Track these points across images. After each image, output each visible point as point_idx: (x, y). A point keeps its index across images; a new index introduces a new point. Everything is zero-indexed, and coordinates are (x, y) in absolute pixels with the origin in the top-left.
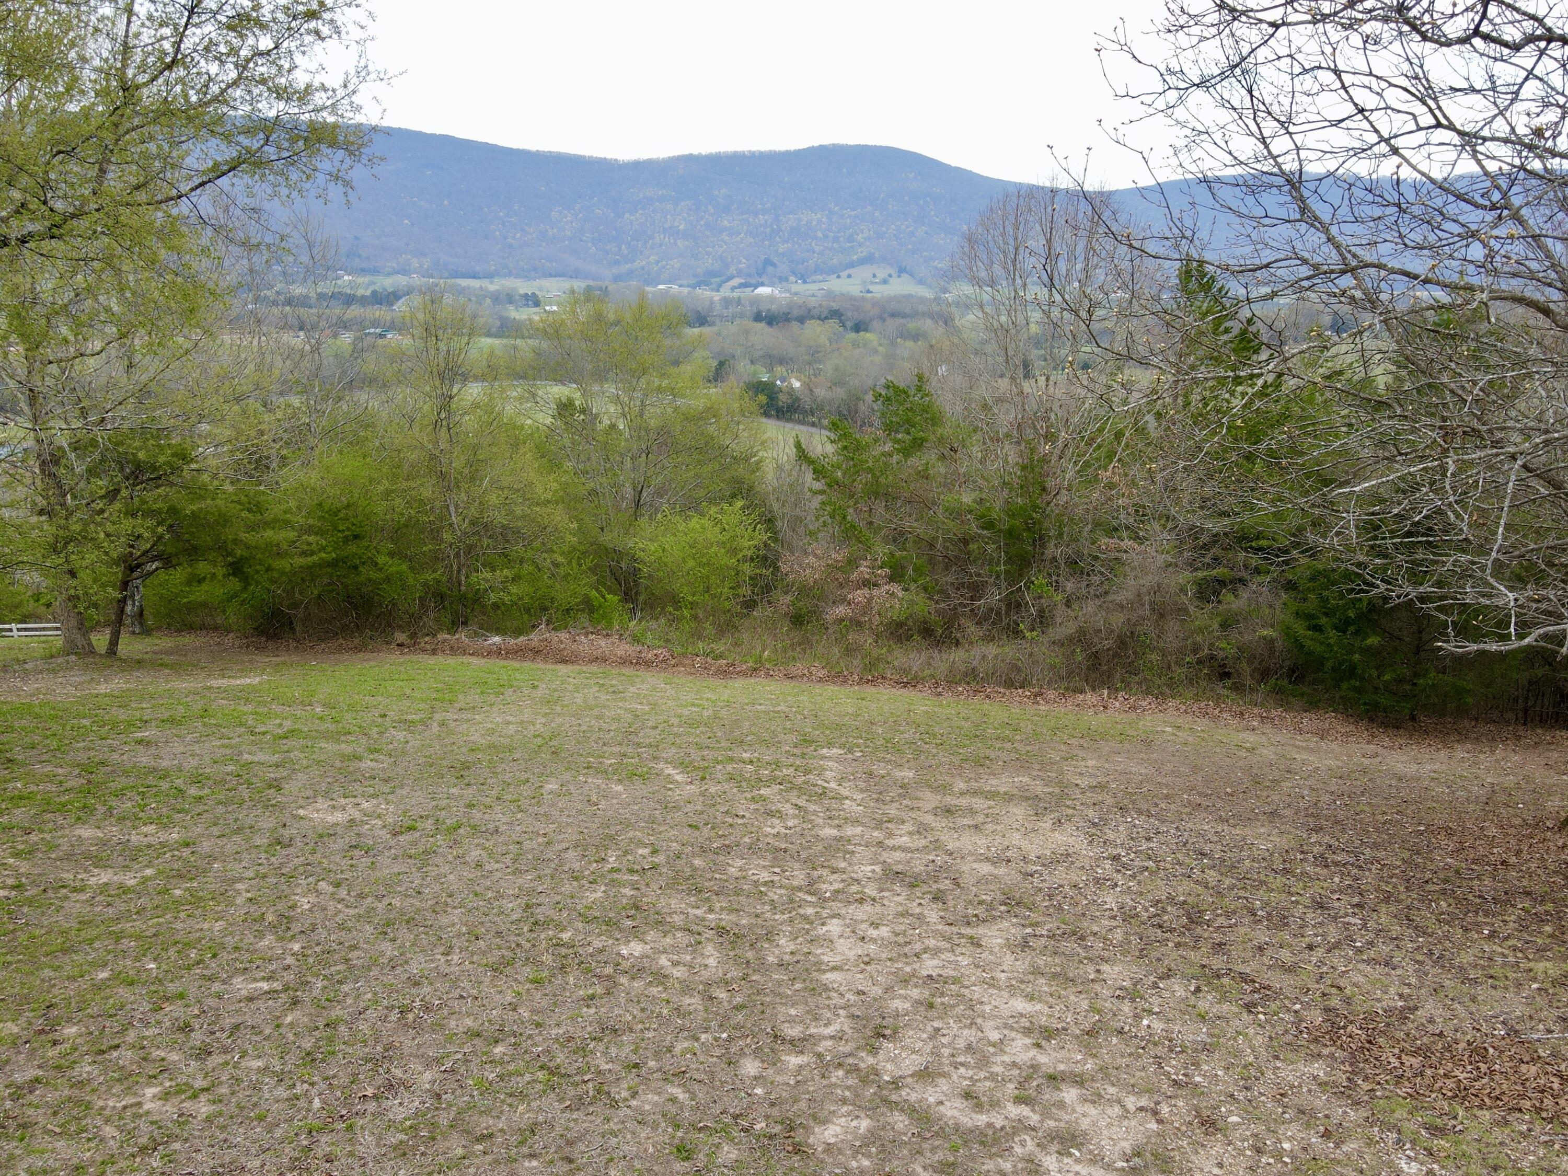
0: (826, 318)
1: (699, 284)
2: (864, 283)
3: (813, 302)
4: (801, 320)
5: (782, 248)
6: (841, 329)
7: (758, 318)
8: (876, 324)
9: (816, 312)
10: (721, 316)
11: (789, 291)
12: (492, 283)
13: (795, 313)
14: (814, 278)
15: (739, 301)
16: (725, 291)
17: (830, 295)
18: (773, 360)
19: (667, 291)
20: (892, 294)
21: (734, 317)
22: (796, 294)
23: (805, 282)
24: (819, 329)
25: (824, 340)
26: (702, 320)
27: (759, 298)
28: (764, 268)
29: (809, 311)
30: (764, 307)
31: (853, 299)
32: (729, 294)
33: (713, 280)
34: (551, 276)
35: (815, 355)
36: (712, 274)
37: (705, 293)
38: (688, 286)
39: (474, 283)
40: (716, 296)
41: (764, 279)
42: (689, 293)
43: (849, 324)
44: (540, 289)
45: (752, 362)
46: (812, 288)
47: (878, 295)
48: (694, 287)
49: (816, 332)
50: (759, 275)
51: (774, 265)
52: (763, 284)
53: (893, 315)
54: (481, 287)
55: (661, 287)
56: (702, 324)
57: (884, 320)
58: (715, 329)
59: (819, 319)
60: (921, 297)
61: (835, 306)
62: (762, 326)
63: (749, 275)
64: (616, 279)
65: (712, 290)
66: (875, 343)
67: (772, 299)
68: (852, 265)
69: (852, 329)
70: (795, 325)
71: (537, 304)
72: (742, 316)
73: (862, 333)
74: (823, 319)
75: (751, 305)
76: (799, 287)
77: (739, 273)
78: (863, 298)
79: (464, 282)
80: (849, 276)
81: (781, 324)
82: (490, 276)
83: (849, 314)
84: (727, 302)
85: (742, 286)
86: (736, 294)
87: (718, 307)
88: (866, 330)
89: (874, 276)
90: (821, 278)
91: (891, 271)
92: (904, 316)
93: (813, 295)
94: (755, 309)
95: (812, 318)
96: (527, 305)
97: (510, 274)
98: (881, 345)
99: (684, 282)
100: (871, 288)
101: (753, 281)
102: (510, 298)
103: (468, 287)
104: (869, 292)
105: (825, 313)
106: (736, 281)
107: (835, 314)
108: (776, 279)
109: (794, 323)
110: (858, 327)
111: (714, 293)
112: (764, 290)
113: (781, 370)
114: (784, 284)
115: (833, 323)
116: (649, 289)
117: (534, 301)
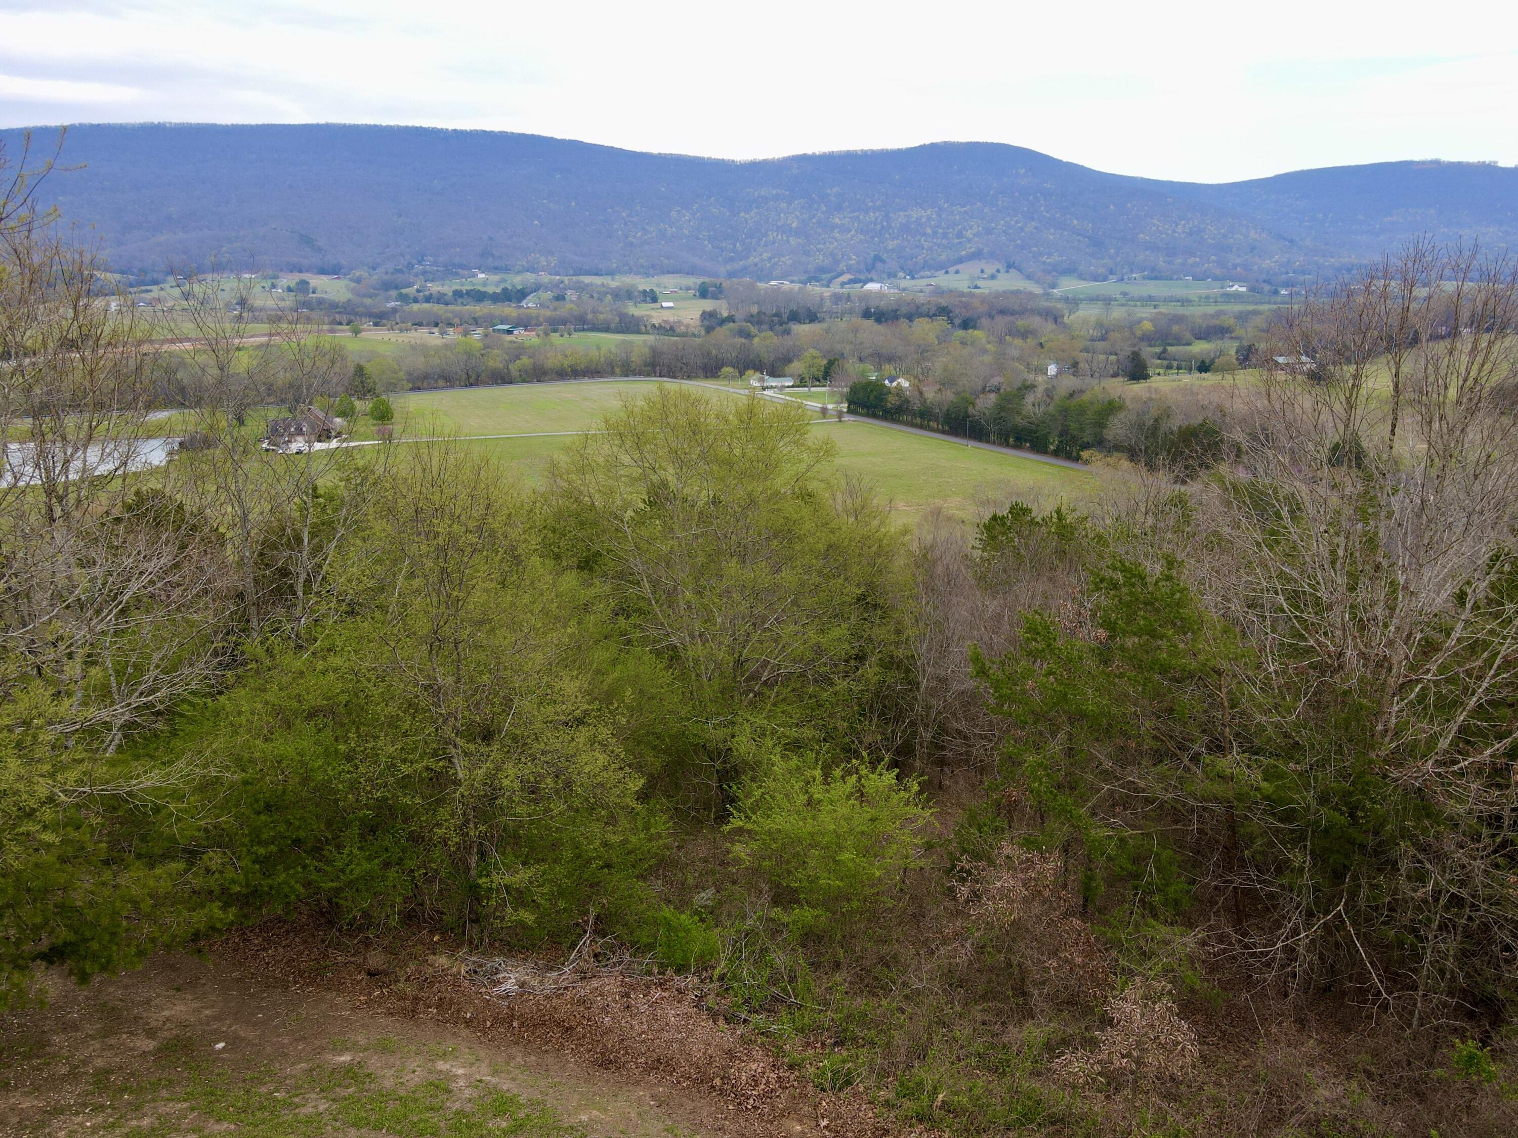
0: (935, 315)
1: (810, 280)
2: (972, 279)
3: (921, 298)
4: (910, 317)
5: (891, 245)
6: (949, 326)
7: (867, 314)
8: (984, 321)
9: (924, 309)
10: (830, 313)
11: (898, 288)
12: (613, 280)
13: (904, 310)
14: (922, 274)
15: (848, 298)
16: (835, 288)
17: (939, 291)
18: (880, 358)
19: (779, 286)
20: (1000, 289)
21: (843, 313)
22: (904, 290)
23: (913, 278)
24: (928, 327)
25: (932, 338)
27: (868, 296)
28: (874, 265)
29: (918, 307)
30: (873, 304)
31: (962, 294)
32: (838, 290)
33: (823, 276)
34: (669, 272)
35: (924, 352)
36: (822, 270)
37: (815, 289)
38: (800, 282)
39: (597, 280)
40: (827, 292)
41: (873, 275)
42: (800, 289)
43: (957, 321)
44: (658, 285)
45: (861, 360)
46: (921, 283)
47: (986, 291)
48: (805, 283)
49: (924, 330)
50: (869, 271)
51: (883, 261)
52: (872, 280)
53: (1002, 312)
54: (603, 285)
55: (773, 283)
56: (811, 321)
57: (992, 317)
58: (825, 325)
59: (928, 315)
60: (1031, 293)
61: (943, 302)
62: (870, 323)
63: (860, 272)
64: (731, 275)
65: (822, 286)
66: (984, 340)
67: (880, 295)
68: (960, 261)
69: (959, 326)
70: (903, 322)
71: (655, 300)
72: (851, 312)
73: (970, 331)
74: (931, 316)
75: (861, 301)
76: (907, 283)
77: (849, 271)
78: (971, 295)
79: (587, 279)
80: (957, 272)
81: (889, 321)
82: (611, 273)
83: (957, 311)
84: (837, 298)
85: (851, 281)
86: (847, 289)
87: (828, 303)
88: (974, 327)
89: (982, 271)
90: (929, 273)
91: (999, 266)
92: (1012, 313)
93: (921, 291)
94: (863, 306)
95: (921, 315)
96: (645, 301)
97: (630, 271)
98: (989, 342)
99: (796, 278)
100: (980, 283)
101: (862, 277)
102: (629, 294)
103: (591, 284)
104: (976, 287)
105: (933, 310)
106: (846, 277)
107: (944, 311)
108: (884, 276)
109: (902, 320)
110: (966, 325)
111: (824, 289)
112: (873, 286)
113: (888, 368)
114: (893, 280)
115: (941, 323)
116: (761, 285)
117: (652, 297)
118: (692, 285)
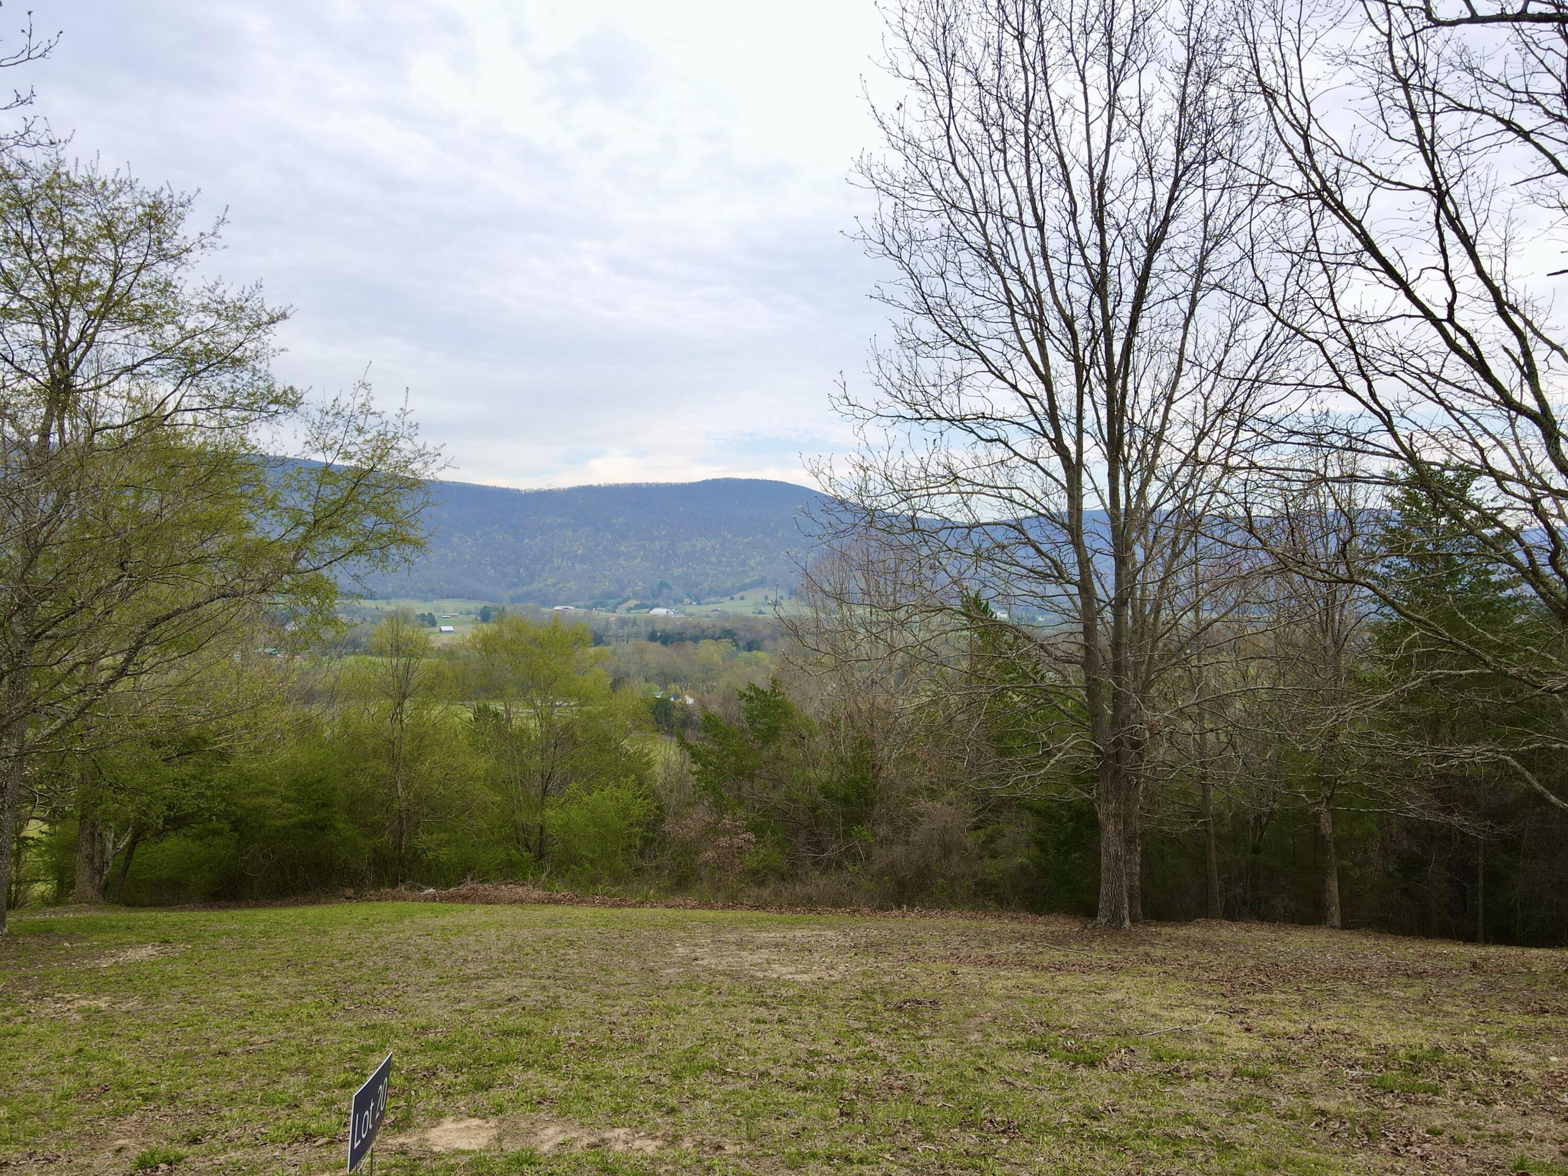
0: (720, 638)
1: (595, 605)
2: (756, 604)
3: (706, 622)
4: (696, 640)
5: (677, 572)
6: (734, 648)
7: (653, 637)
8: (768, 643)
9: (710, 632)
10: (616, 636)
11: (683, 612)
12: (388, 604)
13: (689, 633)
14: (708, 600)
15: (634, 622)
16: (621, 613)
17: (724, 616)
18: (666, 678)
19: (564, 611)
20: (784, 614)
21: (629, 637)
22: (691, 615)
23: (699, 604)
24: (712, 649)
25: (717, 658)
26: (598, 640)
27: (654, 619)
28: (660, 591)
29: (703, 630)
30: (659, 627)
31: (746, 619)
32: (624, 615)
33: (609, 602)
34: (448, 597)
35: (709, 672)
36: (609, 595)
37: (601, 615)
38: (585, 607)
39: (372, 604)
40: (613, 617)
41: (659, 601)
42: (585, 614)
43: (741, 643)
44: (437, 610)
45: (647, 680)
46: (706, 609)
47: (770, 616)
48: (590, 608)
49: (710, 651)
50: (655, 597)
51: (669, 588)
52: (658, 606)
53: (784, 635)
54: (377, 608)
55: (557, 608)
56: (597, 644)
57: (775, 639)
58: (611, 648)
59: (713, 638)
61: (728, 626)
62: (657, 645)
63: (646, 597)
64: (513, 600)
65: (608, 611)
66: (767, 661)
67: (666, 619)
68: (744, 588)
69: (744, 648)
70: (689, 643)
71: (433, 623)
72: (637, 635)
73: (754, 652)
74: (716, 639)
75: (647, 625)
76: (694, 609)
77: (636, 595)
78: (755, 619)
79: (361, 603)
80: (742, 598)
81: (675, 644)
82: (387, 597)
83: (742, 634)
84: (623, 622)
85: (637, 607)
86: (633, 614)
87: (614, 627)
88: (758, 649)
89: (766, 598)
90: (714, 599)
91: (782, 593)
93: (707, 616)
94: (650, 629)
95: (706, 637)
96: (422, 625)
97: (407, 595)
98: (774, 663)
99: (581, 604)
100: (764, 609)
101: (649, 603)
102: (406, 618)
103: (365, 608)
104: (761, 613)
105: (718, 633)
106: (633, 603)
107: (728, 634)
108: (671, 602)
109: (688, 643)
110: (750, 647)
111: (609, 614)
112: (659, 611)
113: (675, 688)
114: (679, 605)
115: (726, 643)
116: (545, 610)
117: (431, 621)
118: (473, 609)
